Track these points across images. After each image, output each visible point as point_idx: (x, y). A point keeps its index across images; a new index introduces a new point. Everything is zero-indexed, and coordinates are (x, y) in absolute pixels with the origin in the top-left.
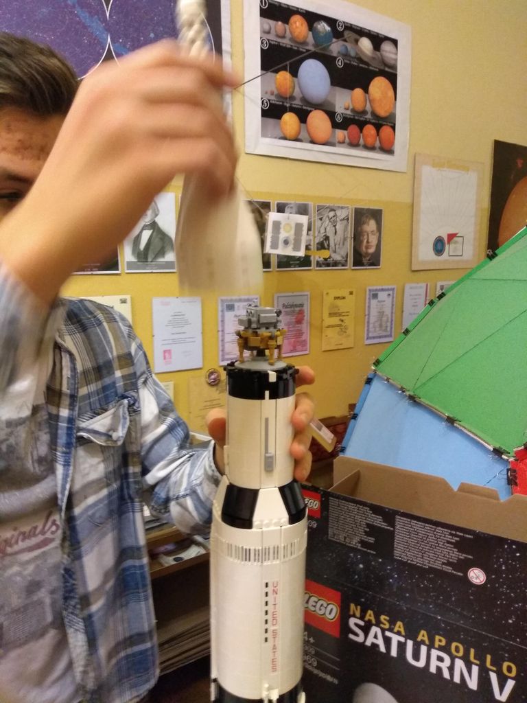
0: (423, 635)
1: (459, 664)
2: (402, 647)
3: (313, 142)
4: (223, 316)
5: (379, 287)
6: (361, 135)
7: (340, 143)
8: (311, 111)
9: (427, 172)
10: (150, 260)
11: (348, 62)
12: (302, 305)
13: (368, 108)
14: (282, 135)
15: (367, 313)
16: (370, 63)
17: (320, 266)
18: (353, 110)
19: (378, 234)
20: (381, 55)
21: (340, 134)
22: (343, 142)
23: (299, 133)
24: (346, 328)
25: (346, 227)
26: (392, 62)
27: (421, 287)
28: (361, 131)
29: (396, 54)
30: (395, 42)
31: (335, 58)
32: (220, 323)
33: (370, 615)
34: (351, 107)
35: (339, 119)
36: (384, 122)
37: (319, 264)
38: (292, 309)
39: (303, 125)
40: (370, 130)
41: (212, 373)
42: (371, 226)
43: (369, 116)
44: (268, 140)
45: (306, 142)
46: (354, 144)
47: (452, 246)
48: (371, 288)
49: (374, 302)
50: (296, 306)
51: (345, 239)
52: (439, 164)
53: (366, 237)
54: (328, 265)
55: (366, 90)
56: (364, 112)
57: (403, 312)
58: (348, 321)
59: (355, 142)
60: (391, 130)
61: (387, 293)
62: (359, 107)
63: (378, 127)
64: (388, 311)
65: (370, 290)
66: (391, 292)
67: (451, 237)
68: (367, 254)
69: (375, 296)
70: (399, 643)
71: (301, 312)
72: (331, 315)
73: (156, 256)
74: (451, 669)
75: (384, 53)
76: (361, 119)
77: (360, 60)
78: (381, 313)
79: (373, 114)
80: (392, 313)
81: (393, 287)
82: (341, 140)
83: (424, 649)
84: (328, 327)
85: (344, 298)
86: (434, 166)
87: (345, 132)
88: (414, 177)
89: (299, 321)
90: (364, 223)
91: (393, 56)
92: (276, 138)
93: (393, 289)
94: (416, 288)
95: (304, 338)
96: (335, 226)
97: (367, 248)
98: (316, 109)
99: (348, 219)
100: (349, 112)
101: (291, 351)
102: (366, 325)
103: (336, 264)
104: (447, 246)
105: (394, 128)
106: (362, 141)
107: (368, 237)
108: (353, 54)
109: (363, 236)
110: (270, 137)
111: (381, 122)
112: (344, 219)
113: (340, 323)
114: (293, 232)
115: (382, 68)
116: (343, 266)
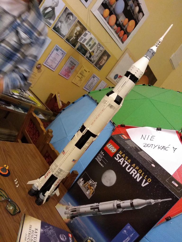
0: (134, 165)
1: (138, 175)
2: (127, 165)
3: (108, 23)
4: (54, 50)
5: (96, 76)
6: (120, 32)
7: (114, 29)
8: (113, 14)
9: (127, 55)
10: (45, 17)
11: (130, 10)
13: (126, 26)
14: (102, 14)
15: (89, 80)
16: (135, 15)
17: (87, 58)
18: (123, 23)
19: (105, 61)
20: (138, 15)
21: (115, 27)
22: (115, 30)
23: (107, 17)
24: (81, 80)
25: (100, 53)
26: (139, 20)
27: (105, 84)
28: (120, 31)
29: (142, 18)
30: (143, 15)
31: (128, 6)
32: (51, 52)
33: (124, 155)
34: (123, 22)
35: (118, 23)
36: (127, 33)
37: (87, 57)
38: (72, 64)
39: (109, 16)
40: (122, 32)
41: (39, 65)
42: (105, 58)
43: (125, 28)
44: (98, 12)
45: (107, 21)
46: (117, 33)
48: (94, 74)
49: (92, 79)
50: (74, 64)
51: (97, 56)
53: (102, 60)
54: (89, 59)
55: (129, 21)
56: (124, 26)
57: (97, 87)
58: (83, 79)
59: (117, 32)
60: (127, 36)
61: (97, 79)
62: (125, 24)
63: (125, 33)
64: (94, 84)
67: (121, 77)
68: (99, 65)
69: (94, 77)
70: (127, 164)
71: (74, 67)
72: (80, 74)
73: (48, 18)
74: (135, 175)
75: (139, 15)
76: (123, 28)
77: (133, 12)
78: (92, 83)
79: (126, 29)
80: (94, 85)
82: (115, 29)
83: (132, 168)
84: (78, 76)
85: (86, 72)
86: (129, 55)
87: (117, 27)
88: (123, 54)
89: (72, 69)
90: (104, 56)
91: (140, 18)
92: (101, 13)
93: (99, 79)
94: (104, 83)
95: (70, 74)
96: (97, 50)
97: (101, 63)
98: (115, 15)
99: (102, 51)
100: (121, 23)
101: (64, 75)
102: (87, 83)
103: (91, 61)
104: (118, 78)
105: (128, 37)
106: (119, 34)
107: (103, 60)
108: (133, 8)
109: (102, 59)
110: (99, 12)
111: (126, 33)
112: (101, 50)
113: (81, 77)
115: (136, 19)
116: (92, 63)
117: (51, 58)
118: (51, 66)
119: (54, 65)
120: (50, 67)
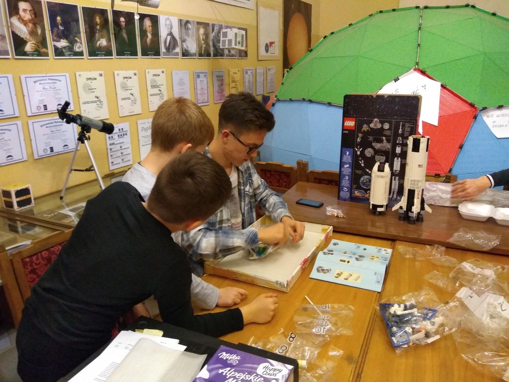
4: (196, 80)
5: (248, 68)
9: (261, 9)
10: (170, 51)
12: (222, 76)
17: (228, 57)
24: (238, 88)
27: (262, 69)
38: (219, 78)
47: (271, 48)
48: (246, 68)
49: (247, 75)
52: (265, 6)
54: (230, 56)
58: (239, 85)
65: (245, 70)
66: (251, 71)
67: (272, 43)
69: (247, 73)
71: (222, 80)
72: (233, 82)
78: (249, 82)
80: (253, 82)
81: (252, 68)
84: (232, 88)
85: (236, 73)
86: (264, 7)
88: (257, 13)
89: (222, 85)
93: (252, 70)
94: (260, 69)
95: (224, 93)
102: (244, 87)
104: (269, 48)
113: (235, 86)
114: (241, 38)
116: (235, 57)
117: (199, 92)
118: (205, 101)
119: (205, 97)
120: (203, 103)
